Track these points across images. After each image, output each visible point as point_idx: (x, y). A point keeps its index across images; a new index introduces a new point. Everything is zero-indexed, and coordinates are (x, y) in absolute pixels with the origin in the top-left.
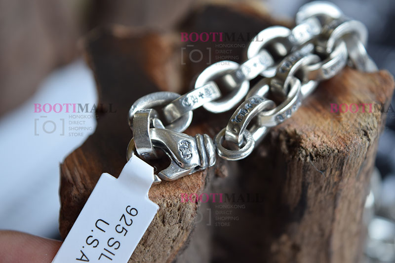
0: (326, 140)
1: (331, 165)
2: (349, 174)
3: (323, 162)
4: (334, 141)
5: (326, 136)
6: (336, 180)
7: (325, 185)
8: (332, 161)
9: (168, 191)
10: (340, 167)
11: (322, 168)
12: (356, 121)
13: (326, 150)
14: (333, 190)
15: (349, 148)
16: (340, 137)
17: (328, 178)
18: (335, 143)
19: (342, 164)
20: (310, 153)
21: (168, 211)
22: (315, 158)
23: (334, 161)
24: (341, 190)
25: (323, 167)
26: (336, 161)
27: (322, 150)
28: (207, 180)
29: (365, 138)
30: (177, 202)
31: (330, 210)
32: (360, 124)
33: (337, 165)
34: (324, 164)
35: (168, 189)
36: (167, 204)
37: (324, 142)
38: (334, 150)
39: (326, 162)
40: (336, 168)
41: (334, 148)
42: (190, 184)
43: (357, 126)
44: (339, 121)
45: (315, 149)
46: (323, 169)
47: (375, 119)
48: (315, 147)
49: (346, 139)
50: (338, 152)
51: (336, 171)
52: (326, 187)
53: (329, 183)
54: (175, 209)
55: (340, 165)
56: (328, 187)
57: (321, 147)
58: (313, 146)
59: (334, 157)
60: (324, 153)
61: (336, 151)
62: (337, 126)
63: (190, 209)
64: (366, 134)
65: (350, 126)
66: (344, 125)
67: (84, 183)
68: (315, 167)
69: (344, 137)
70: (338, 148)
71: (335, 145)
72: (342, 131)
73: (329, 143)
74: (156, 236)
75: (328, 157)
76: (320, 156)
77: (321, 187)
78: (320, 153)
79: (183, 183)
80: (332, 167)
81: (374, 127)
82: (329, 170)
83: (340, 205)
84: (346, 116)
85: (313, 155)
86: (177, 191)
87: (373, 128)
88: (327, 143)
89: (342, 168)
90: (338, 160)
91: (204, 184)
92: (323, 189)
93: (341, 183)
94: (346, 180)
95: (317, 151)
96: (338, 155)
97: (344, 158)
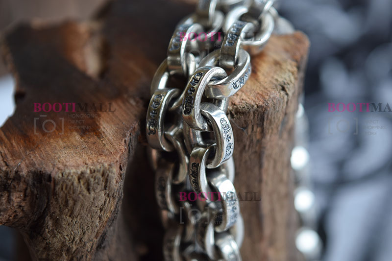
0: (244, 97)
1: (252, 122)
2: (270, 131)
3: (243, 119)
4: (253, 98)
5: (245, 94)
6: (258, 137)
7: (248, 143)
8: (252, 118)
9: (91, 159)
10: (261, 123)
11: (243, 125)
12: (273, 78)
13: (245, 106)
14: (257, 148)
15: (268, 103)
16: (258, 93)
17: (250, 136)
18: (254, 99)
19: (262, 120)
20: (230, 111)
21: (92, 177)
22: (235, 116)
23: (254, 117)
24: (264, 148)
25: (244, 123)
26: (256, 117)
27: (241, 107)
28: (131, 147)
29: (282, 92)
30: (100, 167)
31: (256, 170)
32: (277, 80)
33: (258, 121)
34: (245, 121)
35: (90, 157)
36: (91, 171)
37: (243, 100)
38: (253, 106)
39: (247, 119)
40: (257, 124)
41: (253, 103)
42: (113, 150)
43: (275, 82)
44: (257, 80)
45: (235, 106)
46: (245, 126)
47: (291, 74)
48: (235, 105)
49: (264, 94)
50: (258, 107)
51: (257, 127)
52: (249, 146)
53: (252, 141)
54: (99, 175)
55: (261, 120)
56: (251, 145)
57: (240, 104)
58: (232, 104)
59: (254, 113)
60: (244, 110)
61: (255, 106)
62: (254, 84)
63: (114, 174)
64: (283, 89)
65: (268, 82)
66: (261, 83)
67: (5, 160)
68: (236, 124)
69: (263, 93)
70: (257, 103)
71: (254, 101)
72: (260, 88)
73: (248, 99)
74: (82, 206)
75: (248, 112)
76: (240, 113)
77: (245, 146)
78: (239, 110)
79: (105, 150)
80: (253, 124)
81: (291, 82)
82: (250, 127)
83: (266, 164)
84: (263, 75)
85: (233, 112)
86: (99, 157)
87: (289, 82)
88: (246, 100)
89: (263, 124)
90: (258, 115)
91: (128, 150)
92: (247, 148)
93: (263, 140)
94: (268, 137)
95: (237, 108)
96: (257, 110)
97: (264, 112)
